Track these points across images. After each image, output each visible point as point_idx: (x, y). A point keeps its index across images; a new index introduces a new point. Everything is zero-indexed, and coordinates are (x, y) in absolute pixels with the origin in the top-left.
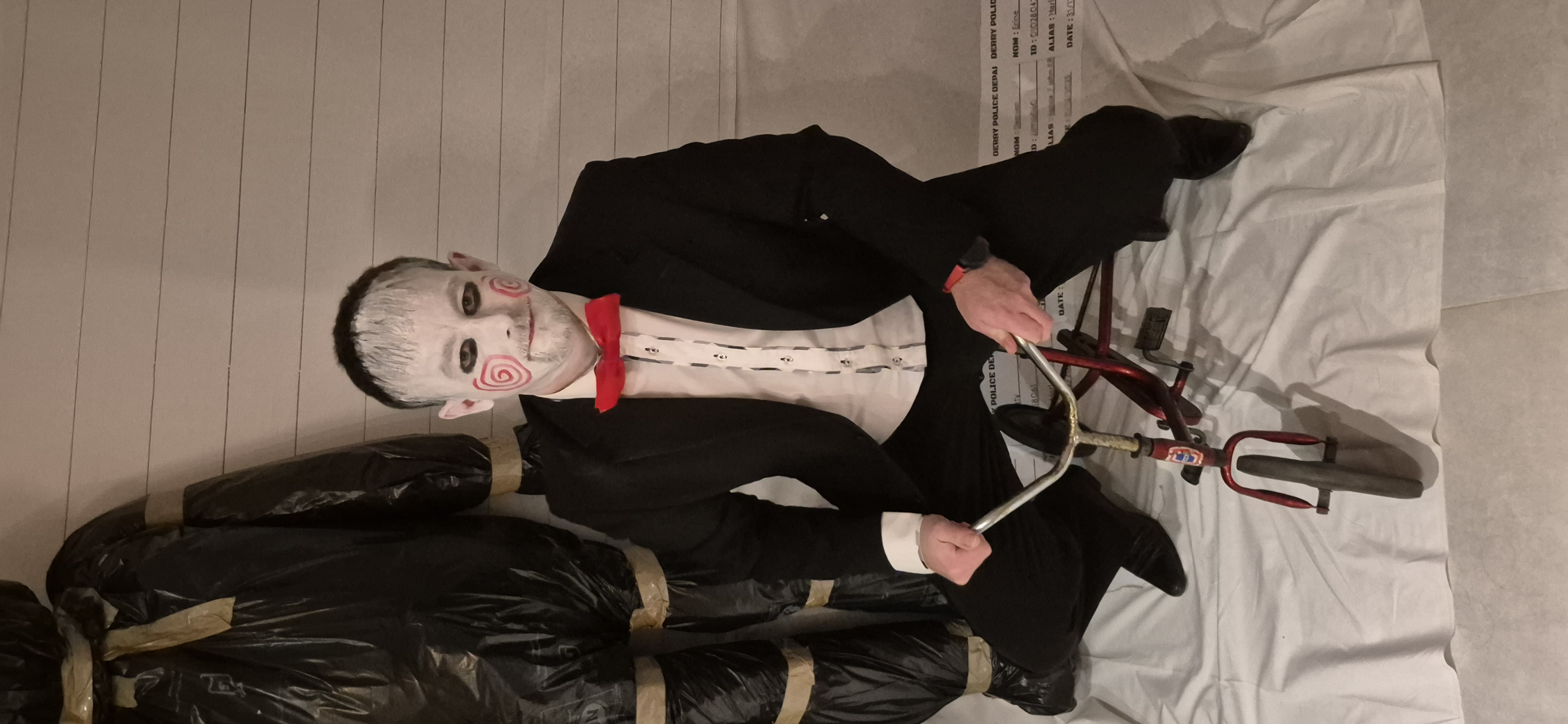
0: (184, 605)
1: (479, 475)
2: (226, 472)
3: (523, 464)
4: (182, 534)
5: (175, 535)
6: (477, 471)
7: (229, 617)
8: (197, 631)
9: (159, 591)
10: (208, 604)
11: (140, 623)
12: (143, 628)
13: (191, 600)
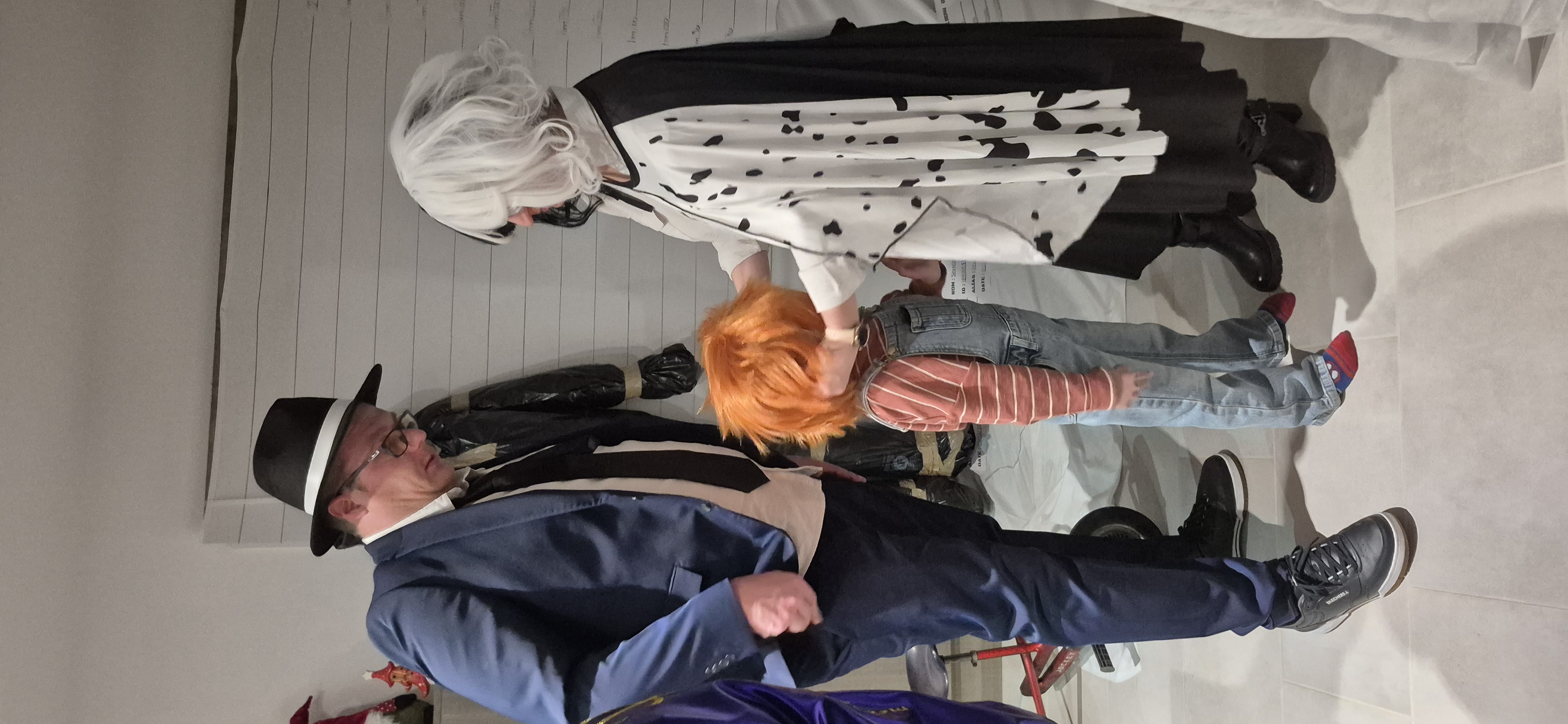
0: (473, 447)
1: (618, 386)
2: (488, 384)
3: (642, 381)
4: (470, 413)
5: (467, 413)
6: (617, 384)
7: (494, 453)
8: (479, 459)
9: (461, 440)
10: (484, 446)
11: (451, 456)
12: (453, 458)
13: (476, 444)
